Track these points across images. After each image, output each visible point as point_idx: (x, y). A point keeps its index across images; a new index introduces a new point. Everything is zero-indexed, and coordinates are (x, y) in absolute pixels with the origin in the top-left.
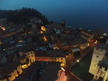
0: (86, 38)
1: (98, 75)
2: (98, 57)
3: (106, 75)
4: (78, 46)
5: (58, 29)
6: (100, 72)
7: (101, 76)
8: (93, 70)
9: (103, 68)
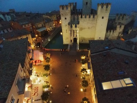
0: (49, 17)
1: (72, 39)
2: (66, 19)
3: (78, 32)
4: (42, 25)
5: (6, 15)
6: (72, 32)
7: (74, 37)
8: (66, 38)
9: (74, 26)
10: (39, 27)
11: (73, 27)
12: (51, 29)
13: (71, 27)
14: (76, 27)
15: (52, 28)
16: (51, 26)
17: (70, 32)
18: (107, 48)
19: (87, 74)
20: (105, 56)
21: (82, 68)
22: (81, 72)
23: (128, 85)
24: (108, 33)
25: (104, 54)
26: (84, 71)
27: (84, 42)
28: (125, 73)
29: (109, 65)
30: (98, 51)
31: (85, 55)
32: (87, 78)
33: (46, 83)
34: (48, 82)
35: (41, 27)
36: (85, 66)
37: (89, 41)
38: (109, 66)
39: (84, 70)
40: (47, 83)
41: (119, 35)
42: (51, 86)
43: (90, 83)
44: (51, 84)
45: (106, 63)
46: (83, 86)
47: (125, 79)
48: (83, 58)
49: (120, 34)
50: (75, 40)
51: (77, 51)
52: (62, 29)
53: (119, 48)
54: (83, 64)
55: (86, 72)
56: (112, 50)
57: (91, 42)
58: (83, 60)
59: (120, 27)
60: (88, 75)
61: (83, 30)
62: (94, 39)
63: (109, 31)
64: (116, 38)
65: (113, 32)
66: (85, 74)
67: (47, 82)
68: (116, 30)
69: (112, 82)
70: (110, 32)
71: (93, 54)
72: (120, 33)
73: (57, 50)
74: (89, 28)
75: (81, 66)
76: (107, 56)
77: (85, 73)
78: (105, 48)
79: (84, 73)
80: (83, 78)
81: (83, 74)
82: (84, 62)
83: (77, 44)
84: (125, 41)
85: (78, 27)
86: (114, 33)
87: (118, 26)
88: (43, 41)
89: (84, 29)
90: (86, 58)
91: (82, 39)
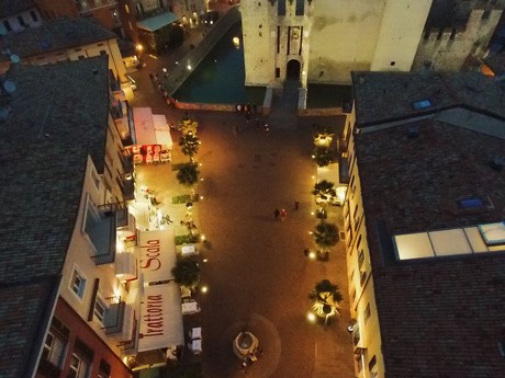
1: (282, 65)
3: (306, 34)
6: (285, 36)
7: (291, 58)
8: (259, 61)
9: (291, 8)
10: (146, 9)
11: (288, 14)
12: (194, 21)
13: (282, 12)
14: (300, 12)
15: (201, 18)
16: (194, 9)
17: (274, 34)
18: (425, 104)
19: (336, 200)
20: (412, 136)
21: (315, 180)
22: (315, 193)
23: (493, 249)
24: (431, 44)
25: (412, 130)
26: (324, 190)
27: (326, 79)
28: (486, 203)
29: (426, 173)
30: (388, 116)
31: (329, 133)
32: (331, 215)
33: (185, 228)
34: (194, 226)
35: (154, 11)
36: (328, 172)
37: (352, 73)
38: (428, 178)
39: (325, 187)
40: (189, 228)
41: (474, 51)
42: (203, 238)
43: (343, 234)
44: (204, 232)
45: (414, 166)
46: (317, 241)
47: (484, 228)
48: (323, 141)
49: (478, 50)
50: (294, 67)
51: (300, 114)
52: (243, 21)
53: (476, 105)
54: (321, 166)
55: (334, 194)
56: (443, 112)
57: (362, 80)
58: (322, 149)
59: (486, 16)
60: (338, 205)
61: (328, 28)
62: (369, 65)
63: (433, 35)
64: (456, 66)
65: (452, 37)
66: (328, 200)
67: (188, 223)
68: (464, 28)
69: (433, 234)
70: (439, 37)
71: (365, 130)
72: (477, 44)
73: (222, 107)
74: (352, 19)
75: (315, 172)
76: (421, 136)
77: (329, 196)
78: (416, 105)
79: (326, 198)
80: (319, 215)
81: (320, 200)
82: (325, 157)
83: (301, 85)
84: (497, 79)
85: (309, 15)
86: (456, 43)
87: (477, 14)
88: (165, 70)
89: (334, 21)
90: (333, 143)
91: (322, 67)
